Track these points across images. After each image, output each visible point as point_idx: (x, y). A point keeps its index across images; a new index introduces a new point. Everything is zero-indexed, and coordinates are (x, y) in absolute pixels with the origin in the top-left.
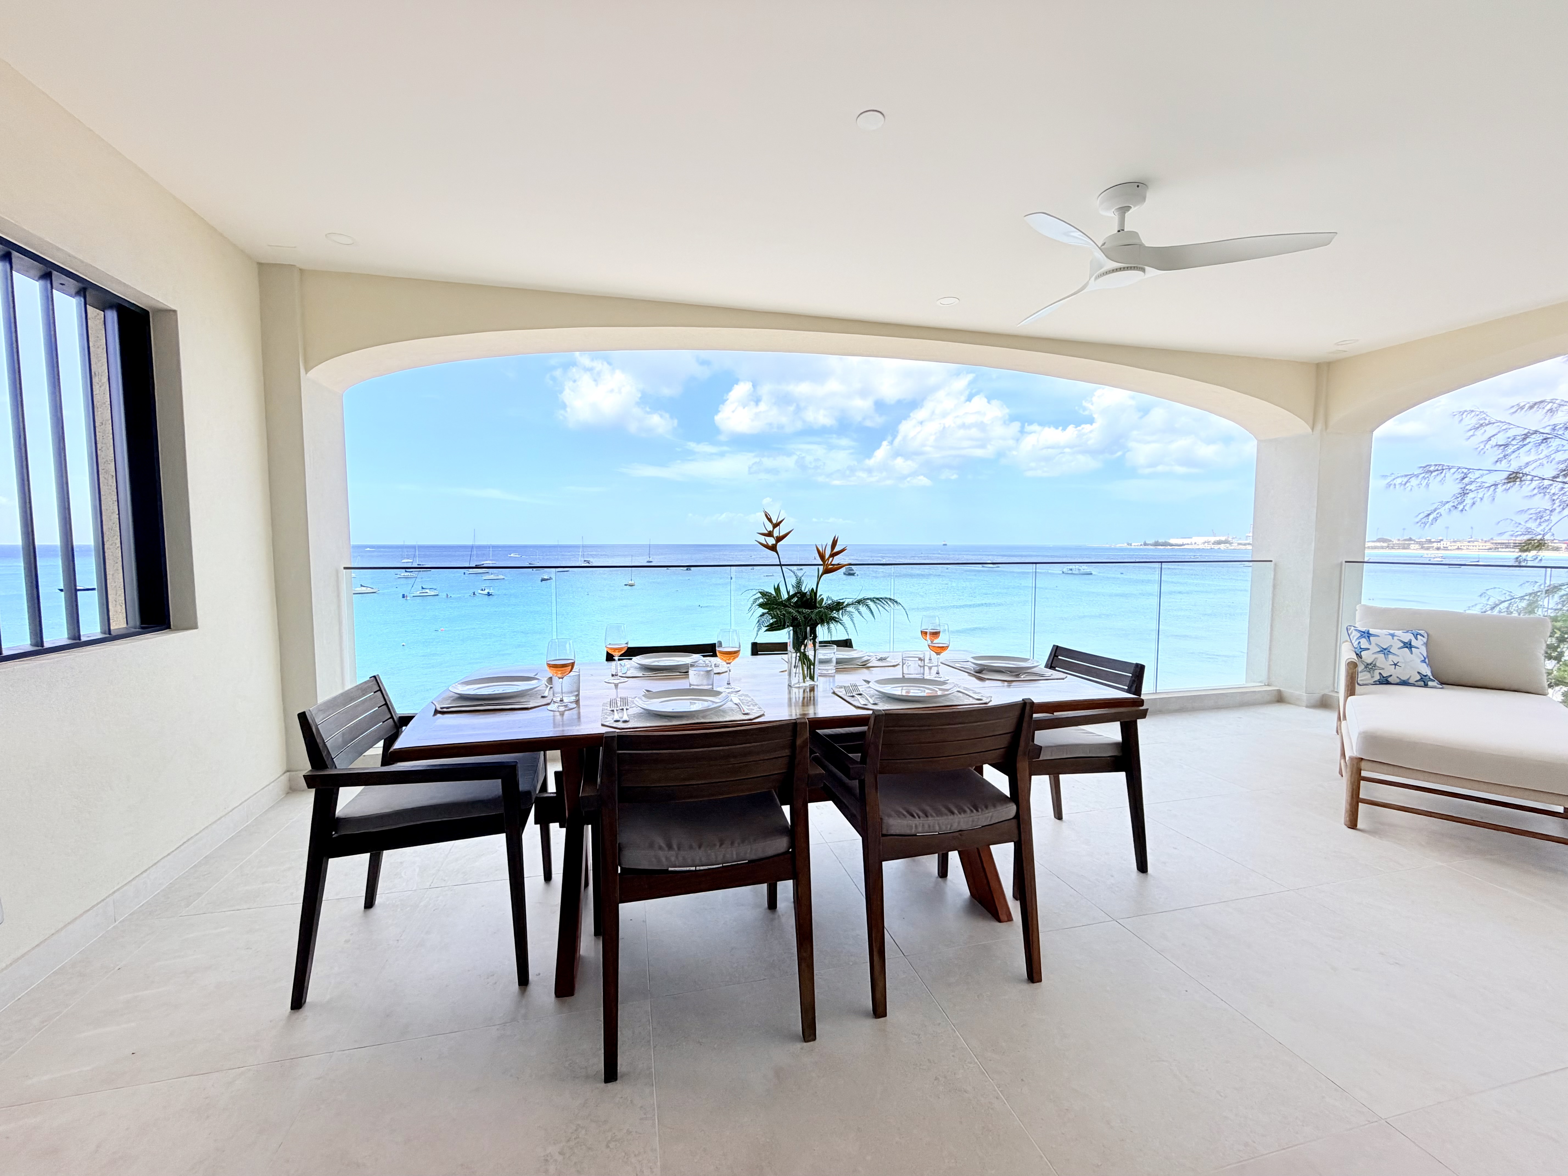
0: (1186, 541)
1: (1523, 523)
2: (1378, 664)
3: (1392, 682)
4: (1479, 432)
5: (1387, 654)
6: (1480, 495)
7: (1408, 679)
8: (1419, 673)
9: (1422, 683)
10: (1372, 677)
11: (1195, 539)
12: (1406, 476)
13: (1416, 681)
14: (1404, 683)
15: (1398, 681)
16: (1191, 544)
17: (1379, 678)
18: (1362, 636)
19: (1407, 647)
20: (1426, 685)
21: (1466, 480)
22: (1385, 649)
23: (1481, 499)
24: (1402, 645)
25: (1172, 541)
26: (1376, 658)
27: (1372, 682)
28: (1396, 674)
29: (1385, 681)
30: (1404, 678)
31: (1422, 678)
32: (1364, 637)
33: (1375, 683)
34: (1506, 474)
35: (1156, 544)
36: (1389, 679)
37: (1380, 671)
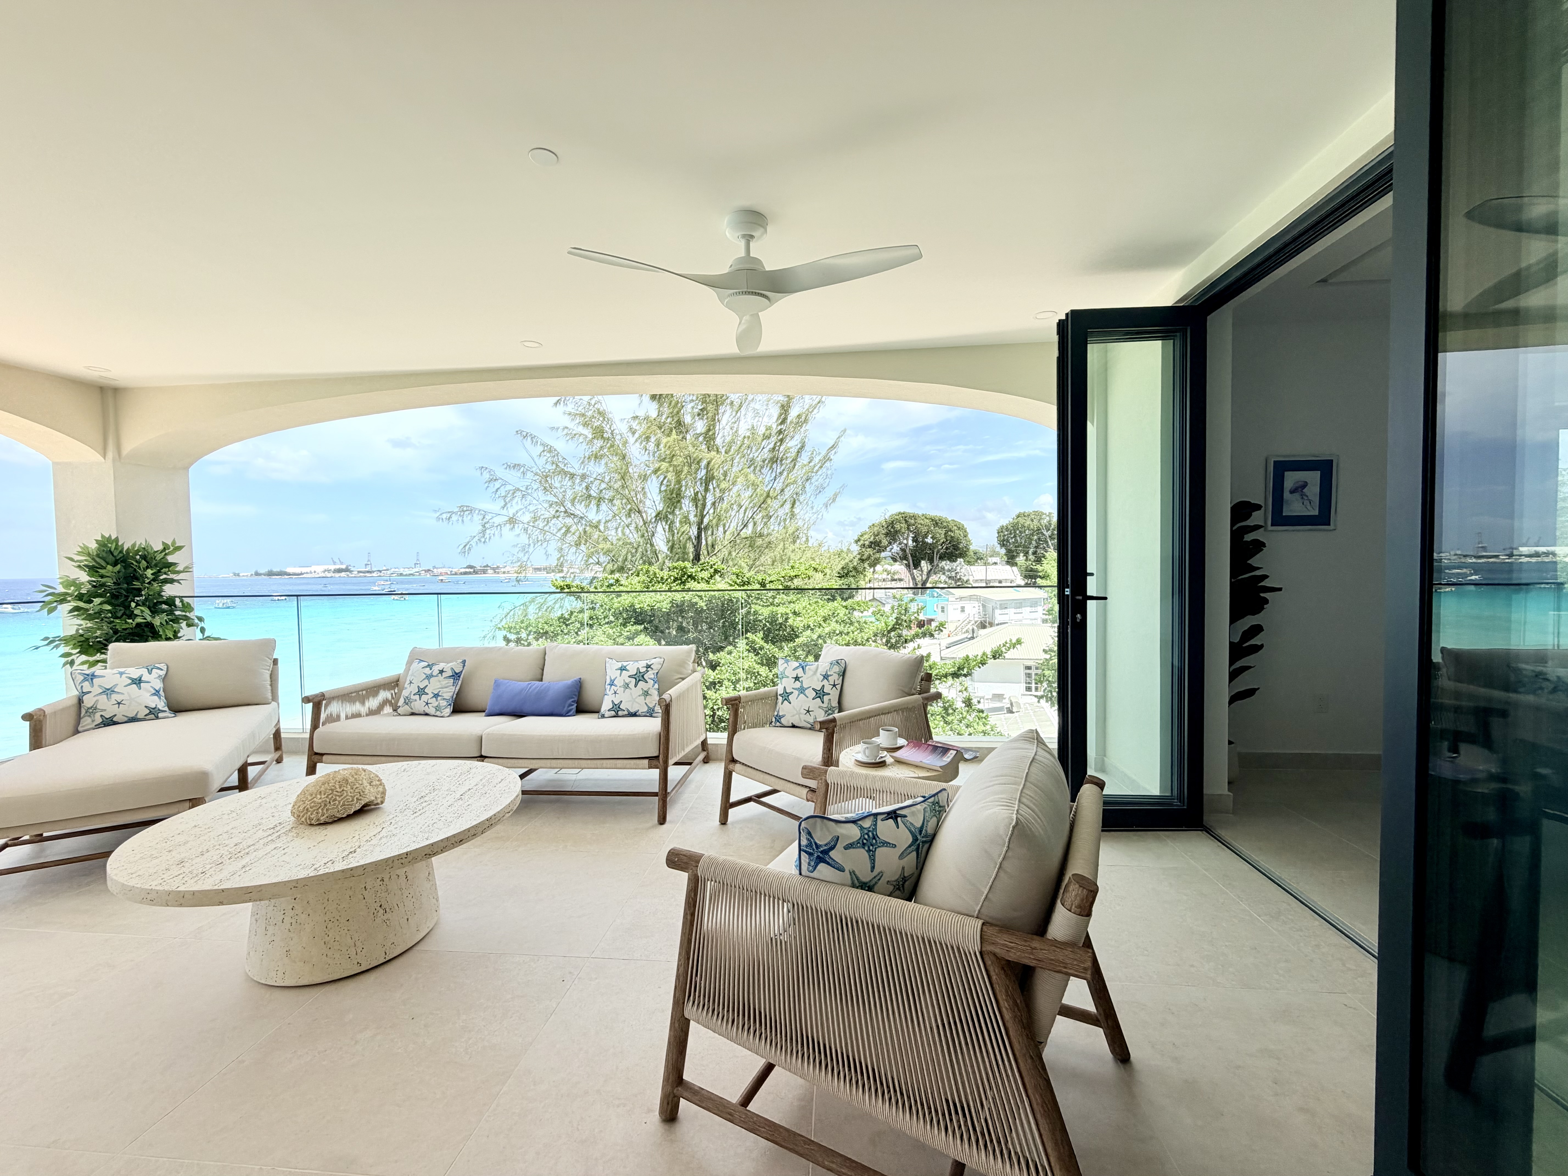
0: (304, 570)
1: (516, 554)
2: (98, 707)
3: (120, 721)
4: (491, 485)
5: (111, 694)
6: (493, 532)
7: (136, 715)
8: (146, 707)
9: (152, 716)
10: (93, 721)
11: (313, 568)
12: (449, 512)
13: (146, 716)
14: (133, 720)
15: (126, 719)
16: (311, 573)
17: (101, 720)
18: (85, 680)
19: (135, 683)
20: (157, 718)
21: (485, 520)
22: (108, 690)
23: (494, 535)
24: (130, 681)
25: (290, 570)
26: (97, 701)
27: (93, 726)
28: (120, 713)
29: (109, 722)
30: (131, 715)
31: (151, 712)
32: (87, 680)
33: (98, 726)
34: (506, 519)
35: (270, 574)
36: (115, 719)
37: (102, 713)
